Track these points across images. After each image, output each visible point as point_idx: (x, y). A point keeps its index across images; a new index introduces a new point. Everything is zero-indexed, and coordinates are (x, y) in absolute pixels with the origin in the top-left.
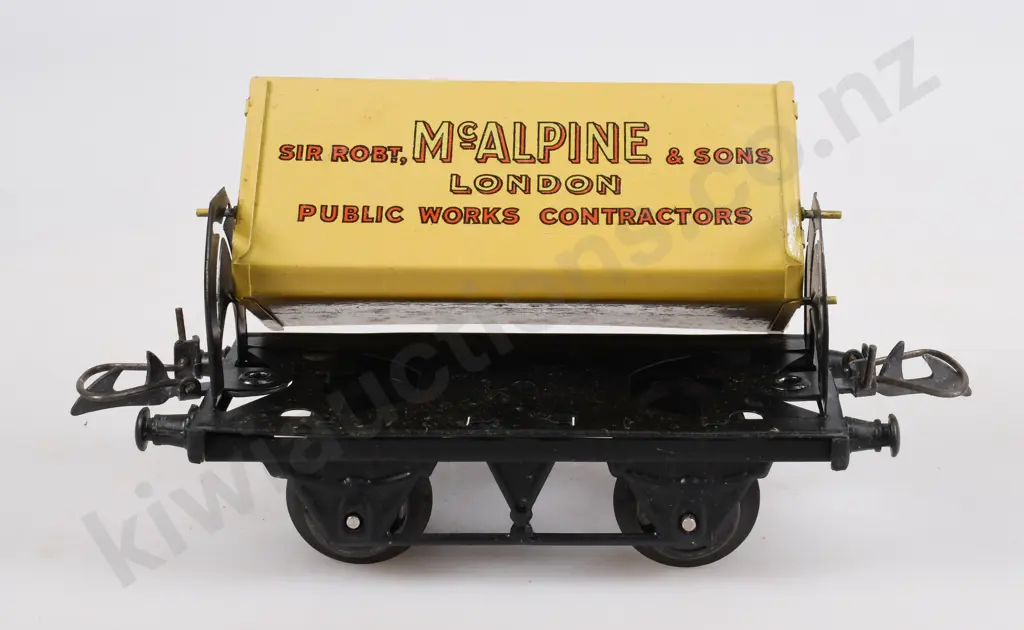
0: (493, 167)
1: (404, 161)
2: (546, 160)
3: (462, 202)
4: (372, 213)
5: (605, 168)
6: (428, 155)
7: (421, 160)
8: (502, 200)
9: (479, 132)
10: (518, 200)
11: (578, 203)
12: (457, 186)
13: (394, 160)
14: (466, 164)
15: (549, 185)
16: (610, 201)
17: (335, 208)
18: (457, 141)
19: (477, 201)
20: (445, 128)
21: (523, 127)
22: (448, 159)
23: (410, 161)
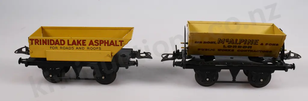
0: (231, 44)
1: (216, 43)
2: (240, 44)
3: (225, 49)
4: (210, 50)
5: (250, 45)
6: (220, 43)
7: (219, 43)
8: (232, 48)
9: (229, 40)
10: (234, 49)
11: (244, 49)
12: (224, 46)
13: (214, 43)
14: (226, 44)
15: (240, 47)
16: (249, 49)
17: (204, 49)
18: (225, 41)
19: (228, 49)
20: (223, 40)
21: (237, 40)
22: (223, 43)
23: (217, 44)
